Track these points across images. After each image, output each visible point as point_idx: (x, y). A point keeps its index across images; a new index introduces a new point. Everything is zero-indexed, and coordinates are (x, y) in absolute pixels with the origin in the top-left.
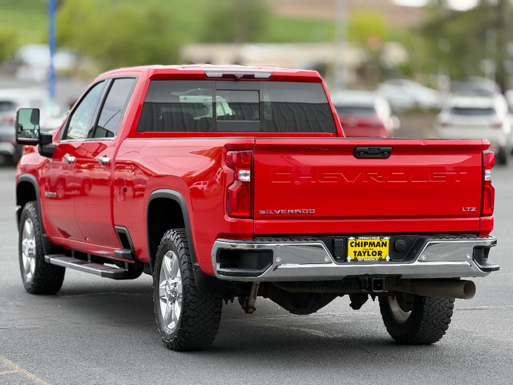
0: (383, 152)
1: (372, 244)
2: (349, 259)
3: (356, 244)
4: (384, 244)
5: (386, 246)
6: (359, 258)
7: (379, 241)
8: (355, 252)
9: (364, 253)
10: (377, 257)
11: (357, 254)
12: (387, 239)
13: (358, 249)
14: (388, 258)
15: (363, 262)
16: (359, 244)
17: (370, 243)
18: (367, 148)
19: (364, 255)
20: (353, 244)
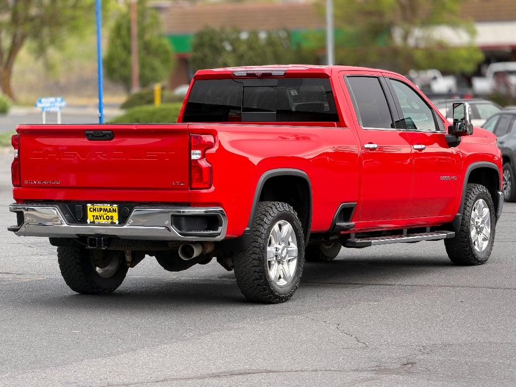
0: (105, 135)
1: (105, 210)
2: (88, 221)
3: (94, 210)
4: (114, 211)
5: (116, 212)
6: (97, 221)
7: (110, 207)
8: (94, 216)
9: (100, 217)
10: (110, 221)
11: (95, 217)
12: (115, 206)
13: (96, 214)
14: (117, 222)
15: (99, 224)
16: (95, 210)
17: (104, 209)
18: (92, 132)
19: (101, 219)
20: (92, 210)
